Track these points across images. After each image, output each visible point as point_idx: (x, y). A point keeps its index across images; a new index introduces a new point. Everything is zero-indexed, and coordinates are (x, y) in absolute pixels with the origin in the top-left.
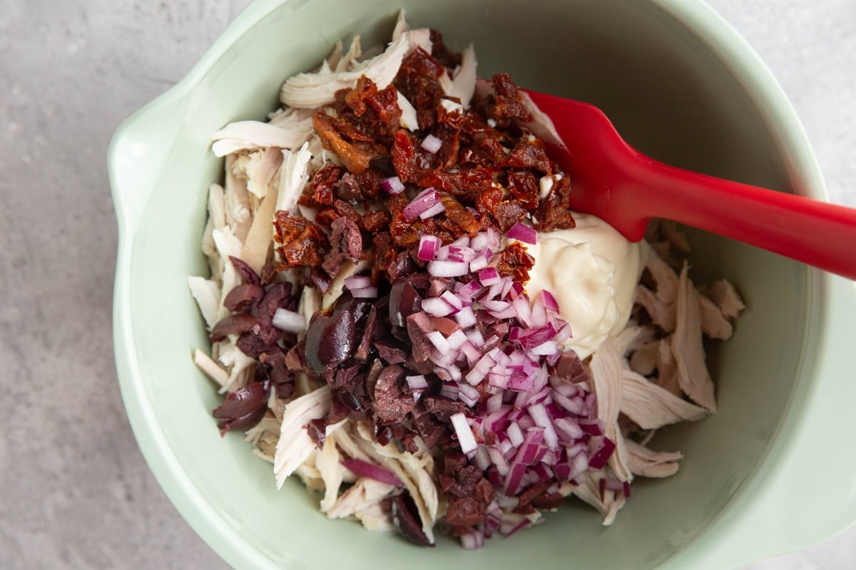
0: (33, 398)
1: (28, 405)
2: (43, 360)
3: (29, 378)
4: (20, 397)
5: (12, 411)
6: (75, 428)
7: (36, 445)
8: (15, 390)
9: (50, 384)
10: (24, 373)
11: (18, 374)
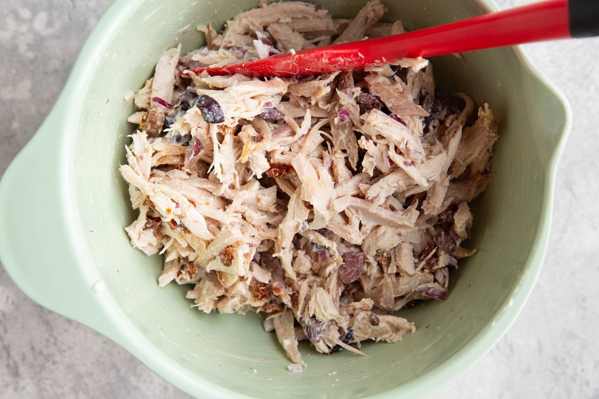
0: (57, 358)
1: (54, 363)
2: (66, 331)
3: (55, 344)
4: (48, 357)
5: (43, 367)
6: (86, 380)
7: (59, 391)
8: (45, 352)
9: (70, 348)
10: (52, 340)
11: (48, 340)
